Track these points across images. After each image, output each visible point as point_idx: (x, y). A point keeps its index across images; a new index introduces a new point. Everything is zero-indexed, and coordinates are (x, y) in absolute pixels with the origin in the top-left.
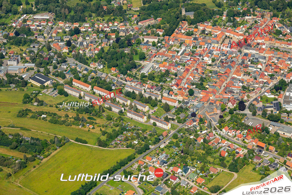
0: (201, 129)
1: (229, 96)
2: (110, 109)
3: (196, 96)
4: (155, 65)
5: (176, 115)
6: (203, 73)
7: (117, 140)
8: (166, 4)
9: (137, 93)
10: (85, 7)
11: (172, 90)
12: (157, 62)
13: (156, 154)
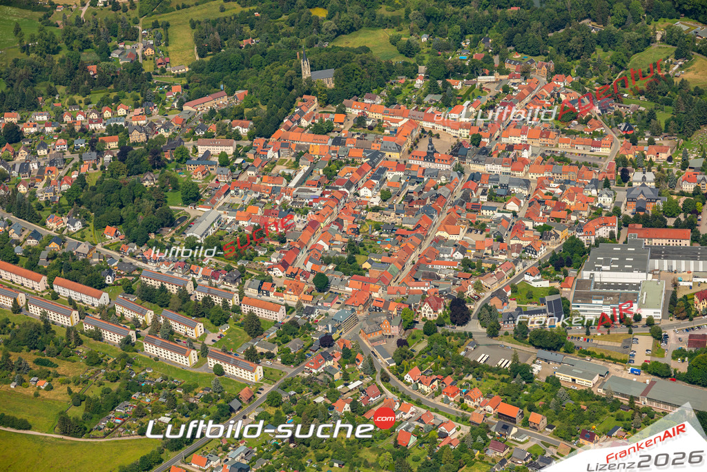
0: (346, 379)
1: (426, 287)
2: (98, 336)
3: (334, 291)
4: (224, 216)
5: (279, 345)
6: (357, 232)
7: (113, 416)
8: (261, 52)
9: (175, 292)
10: (37, 70)
11: (271, 280)
12: (231, 207)
13: (220, 449)
